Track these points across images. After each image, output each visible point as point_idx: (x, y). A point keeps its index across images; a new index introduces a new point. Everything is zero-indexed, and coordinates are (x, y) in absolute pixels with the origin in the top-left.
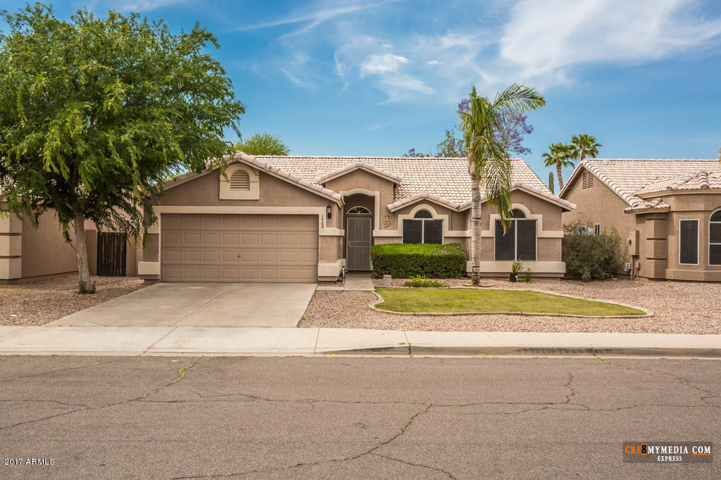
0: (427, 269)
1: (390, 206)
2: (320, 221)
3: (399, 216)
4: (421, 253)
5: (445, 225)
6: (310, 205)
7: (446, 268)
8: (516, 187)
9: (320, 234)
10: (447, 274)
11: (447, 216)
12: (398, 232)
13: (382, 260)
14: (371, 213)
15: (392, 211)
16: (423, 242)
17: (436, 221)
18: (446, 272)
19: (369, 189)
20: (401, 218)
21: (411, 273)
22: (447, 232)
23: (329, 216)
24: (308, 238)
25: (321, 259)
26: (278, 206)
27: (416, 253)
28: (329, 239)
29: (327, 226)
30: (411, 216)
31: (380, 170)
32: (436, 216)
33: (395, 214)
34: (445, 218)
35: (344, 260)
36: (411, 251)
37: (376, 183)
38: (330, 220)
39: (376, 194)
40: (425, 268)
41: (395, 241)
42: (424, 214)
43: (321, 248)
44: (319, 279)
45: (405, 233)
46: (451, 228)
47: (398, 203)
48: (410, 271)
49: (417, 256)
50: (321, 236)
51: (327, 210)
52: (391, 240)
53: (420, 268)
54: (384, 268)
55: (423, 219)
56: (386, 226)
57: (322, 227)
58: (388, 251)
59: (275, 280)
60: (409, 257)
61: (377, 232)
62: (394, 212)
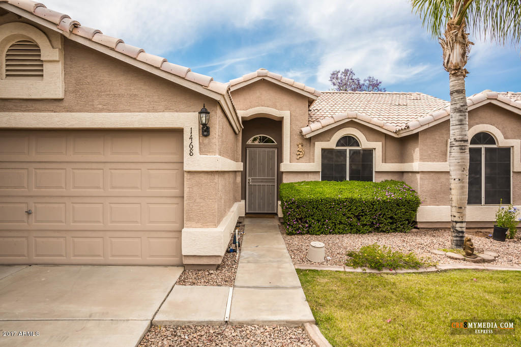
0: (366, 220)
1: (305, 130)
2: (187, 142)
3: (316, 143)
4: (356, 196)
5: (378, 156)
6: (167, 109)
7: (391, 218)
8: (488, 99)
9: (186, 168)
10: (394, 226)
11: (380, 143)
12: (316, 165)
13: (298, 207)
14: (276, 143)
15: (308, 136)
16: (348, 179)
17: (364, 150)
18: (391, 223)
19: (275, 107)
20: (319, 146)
21: (341, 226)
22: (379, 164)
23: (205, 130)
24: (164, 177)
25: (189, 220)
26: (101, 111)
27: (350, 196)
28: (204, 179)
29: (201, 152)
30: (332, 144)
31: (290, 81)
32: (365, 143)
33: (310, 141)
34: (377, 147)
35: (243, 202)
36: (341, 192)
37: (285, 100)
38: (206, 140)
39: (286, 114)
40: (363, 218)
41: (311, 178)
42: (349, 140)
43: (190, 198)
44: (186, 261)
45: (324, 166)
46: (385, 160)
47: (314, 126)
48: (341, 223)
49: (352, 201)
50: (189, 172)
51: (200, 118)
52: (306, 176)
53: (355, 220)
54: (301, 219)
55: (348, 149)
56: (299, 157)
57: (191, 154)
58: (306, 193)
59: (101, 260)
60: (340, 202)
61: (287, 165)
62: (310, 139)
